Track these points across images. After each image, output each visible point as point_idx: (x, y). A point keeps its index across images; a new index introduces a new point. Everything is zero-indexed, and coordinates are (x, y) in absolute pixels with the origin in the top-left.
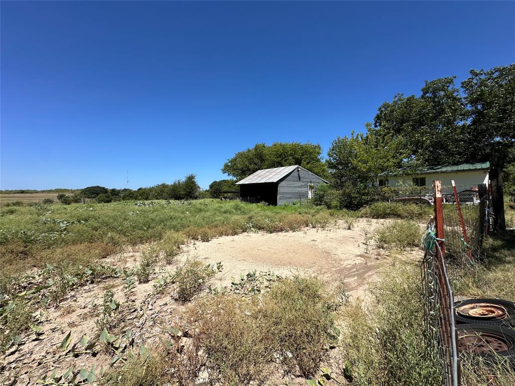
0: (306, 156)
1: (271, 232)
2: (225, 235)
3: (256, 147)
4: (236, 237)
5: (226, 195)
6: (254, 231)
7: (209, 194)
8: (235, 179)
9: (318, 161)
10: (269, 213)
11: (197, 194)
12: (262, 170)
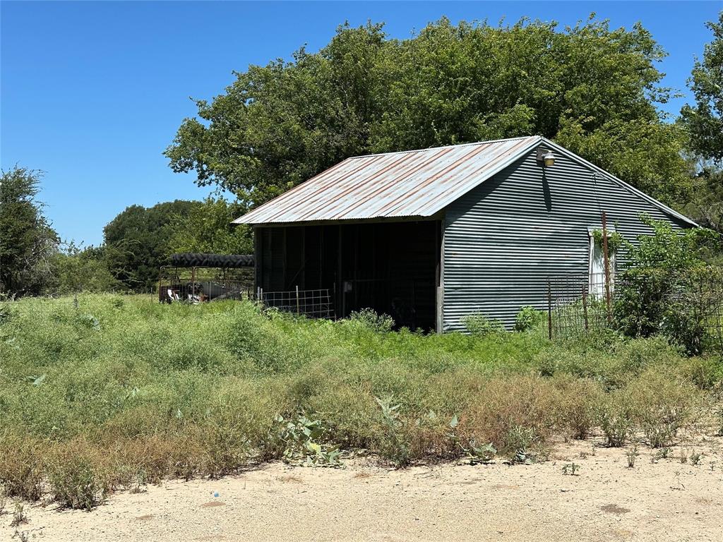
0: (583, 87)
1: (405, 464)
2: (178, 474)
3: (338, 42)
4: (229, 486)
5: (185, 275)
6: (320, 455)
7: (104, 271)
8: (231, 198)
9: (644, 112)
10: (394, 367)
11: (43, 267)
12: (367, 159)
